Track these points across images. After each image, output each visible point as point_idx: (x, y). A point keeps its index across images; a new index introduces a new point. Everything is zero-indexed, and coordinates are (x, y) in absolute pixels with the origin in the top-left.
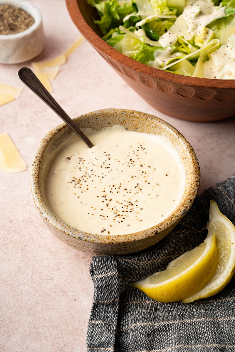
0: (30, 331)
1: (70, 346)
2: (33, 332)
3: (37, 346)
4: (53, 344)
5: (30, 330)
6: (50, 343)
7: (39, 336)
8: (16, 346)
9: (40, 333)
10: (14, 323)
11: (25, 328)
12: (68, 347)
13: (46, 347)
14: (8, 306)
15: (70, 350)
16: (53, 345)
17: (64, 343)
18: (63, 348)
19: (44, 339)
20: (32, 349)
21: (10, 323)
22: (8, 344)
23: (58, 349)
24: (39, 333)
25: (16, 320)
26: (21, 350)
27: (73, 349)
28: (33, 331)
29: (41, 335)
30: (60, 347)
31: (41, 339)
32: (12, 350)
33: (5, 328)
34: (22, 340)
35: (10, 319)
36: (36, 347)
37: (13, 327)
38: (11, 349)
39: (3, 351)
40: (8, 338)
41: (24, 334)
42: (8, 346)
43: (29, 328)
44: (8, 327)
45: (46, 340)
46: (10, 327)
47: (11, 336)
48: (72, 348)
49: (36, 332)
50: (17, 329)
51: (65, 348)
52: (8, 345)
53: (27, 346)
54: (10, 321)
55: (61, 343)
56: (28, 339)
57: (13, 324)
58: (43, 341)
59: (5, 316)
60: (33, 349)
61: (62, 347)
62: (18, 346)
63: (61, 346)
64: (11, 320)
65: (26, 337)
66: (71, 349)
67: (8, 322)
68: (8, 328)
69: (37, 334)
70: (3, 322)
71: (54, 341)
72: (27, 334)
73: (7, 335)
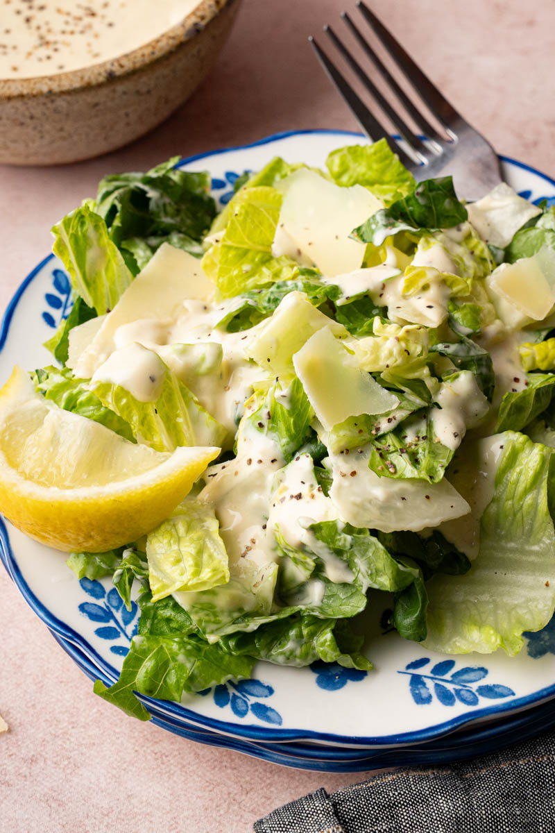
0: (136, 751)
1: (260, 792)
2: (144, 751)
3: (159, 793)
4: (208, 786)
5: (137, 748)
6: (198, 784)
7: (163, 763)
8: (95, 794)
9: (167, 756)
10: (84, 727)
11: (119, 741)
12: (252, 793)
13: (185, 795)
14: (64, 680)
15: (259, 803)
16: (208, 789)
17: (239, 781)
18: (237, 797)
19: (179, 772)
20: (144, 799)
21: (73, 727)
22: (71, 787)
23: (222, 801)
24: (161, 757)
25: (90, 718)
26: (111, 804)
27: (269, 799)
28: (145, 748)
29: (169, 761)
30: (229, 794)
31: (169, 771)
32: (83, 804)
33: (60, 742)
34: (114, 776)
35: (72, 715)
36: (157, 795)
37: (84, 739)
38: (83, 802)
39: (59, 805)
40: (69, 771)
41: (119, 759)
42: (71, 793)
43: (133, 741)
44: (68, 739)
45: (184, 774)
46: (72, 740)
47: (79, 765)
48: (265, 797)
49: (153, 751)
50: (94, 744)
51: (244, 797)
52: (72, 790)
53: (130, 794)
54: (73, 723)
55: (229, 783)
56: (130, 773)
57: (82, 730)
58: (175, 779)
59: (56, 707)
60: (146, 801)
61: (236, 794)
62: (102, 792)
63: (231, 790)
64: (74, 720)
65: (125, 765)
66: (263, 800)
67: (65, 724)
68: (68, 742)
69: (157, 759)
70: (51, 726)
71: (212, 776)
72: (128, 759)
73: (66, 762)
